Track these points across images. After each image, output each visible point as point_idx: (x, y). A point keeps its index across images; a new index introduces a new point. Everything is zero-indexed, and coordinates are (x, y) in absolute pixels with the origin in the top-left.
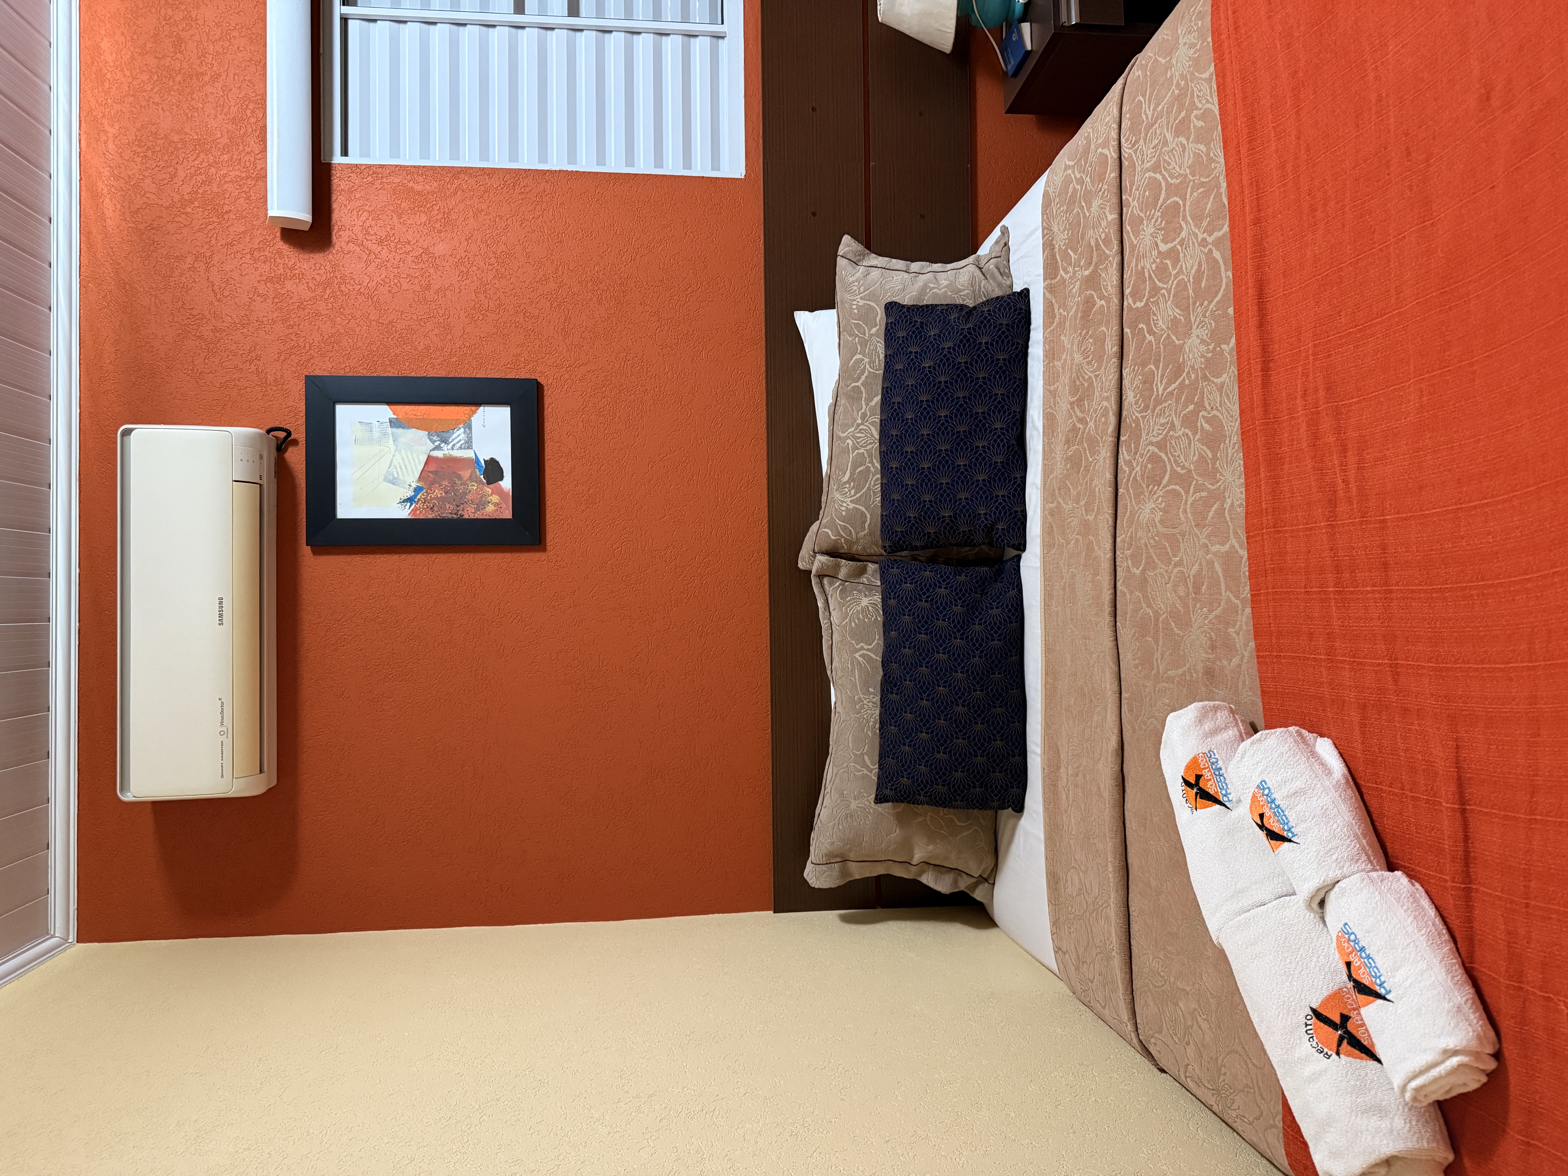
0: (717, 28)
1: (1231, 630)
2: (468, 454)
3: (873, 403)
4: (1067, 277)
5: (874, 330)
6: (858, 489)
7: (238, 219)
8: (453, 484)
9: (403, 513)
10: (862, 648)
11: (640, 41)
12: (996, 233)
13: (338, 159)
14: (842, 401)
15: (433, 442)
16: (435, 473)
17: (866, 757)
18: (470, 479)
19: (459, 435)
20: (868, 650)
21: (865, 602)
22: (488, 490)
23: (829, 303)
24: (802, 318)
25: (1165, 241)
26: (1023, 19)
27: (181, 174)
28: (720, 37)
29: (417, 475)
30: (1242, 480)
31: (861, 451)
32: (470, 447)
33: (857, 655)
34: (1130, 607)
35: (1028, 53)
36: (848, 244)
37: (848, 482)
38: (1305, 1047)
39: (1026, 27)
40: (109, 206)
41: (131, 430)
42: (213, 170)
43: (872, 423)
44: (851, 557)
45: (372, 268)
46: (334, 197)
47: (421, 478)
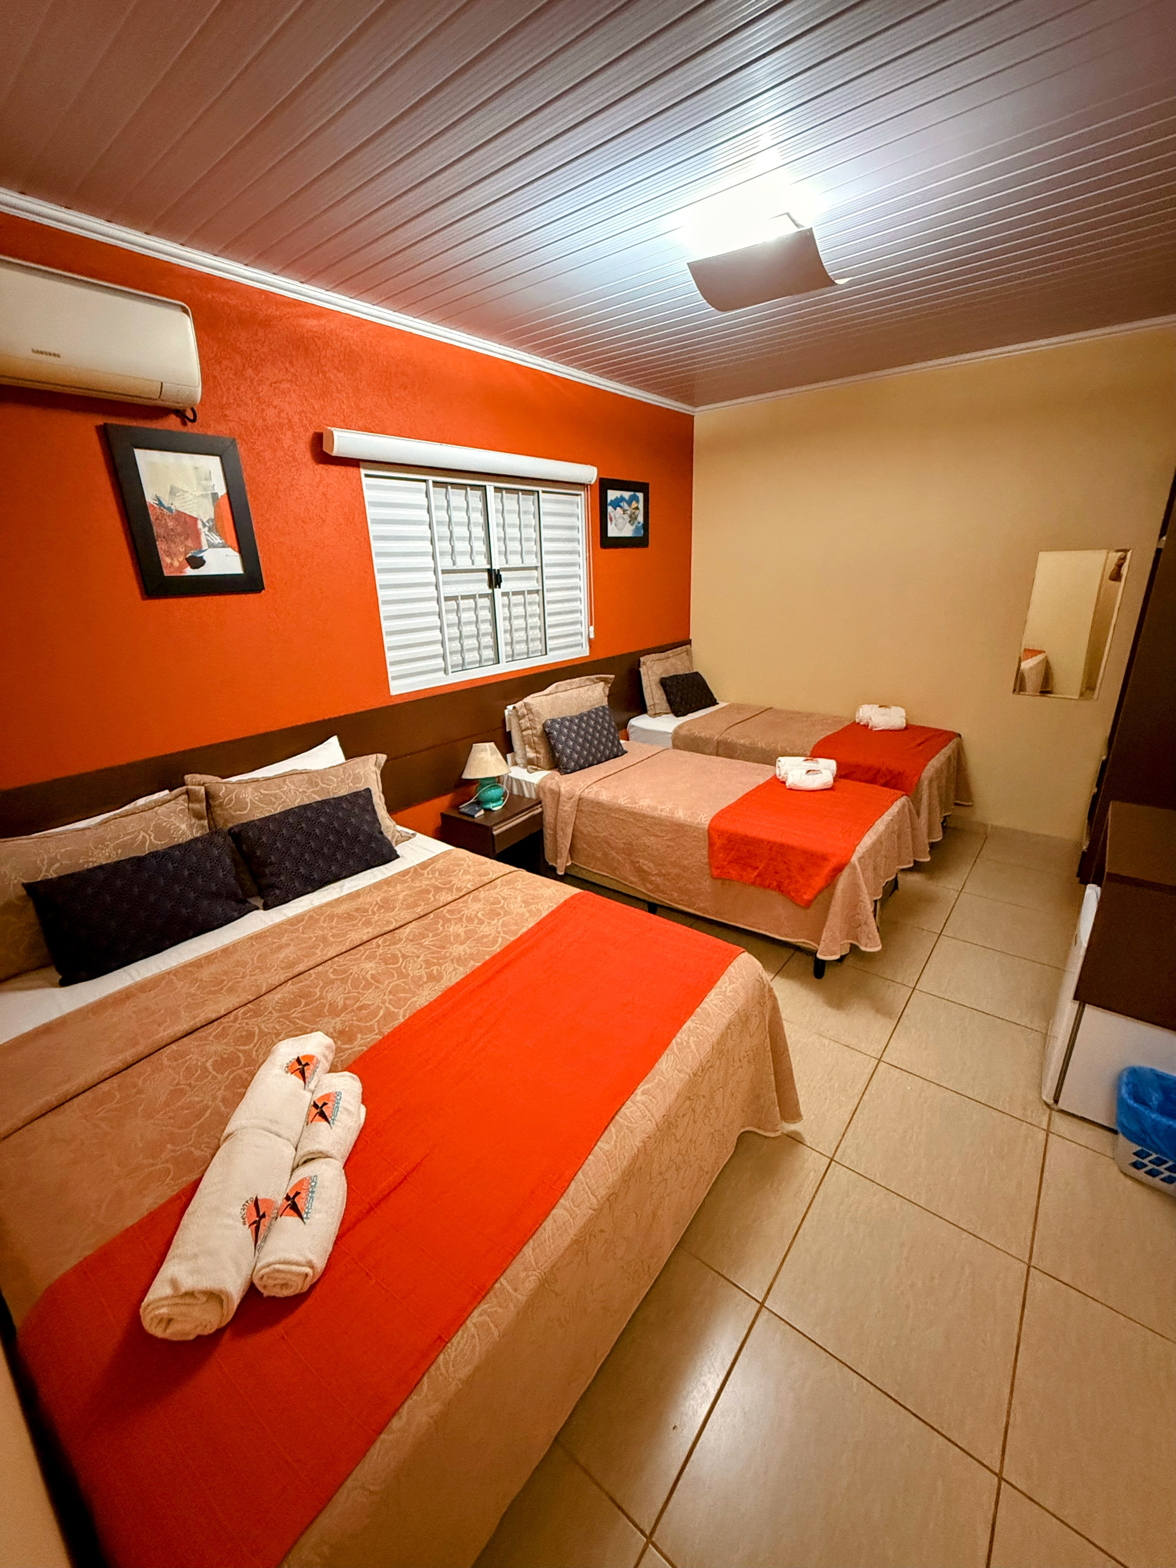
0: (450, 670)
1: (359, 1036)
2: (205, 546)
3: (314, 795)
4: (426, 875)
5: (351, 784)
6: (260, 801)
7: (321, 406)
8: (180, 535)
9: (149, 499)
10: (150, 836)
11: (437, 632)
12: (411, 832)
13: (363, 472)
14: (305, 776)
15: (208, 522)
16: (185, 522)
17: (58, 865)
18: (186, 546)
19: (217, 540)
20: (150, 840)
21: (183, 827)
22: (181, 559)
23: (348, 755)
24: (334, 741)
25: (483, 915)
26: (486, 810)
27: (340, 375)
28: (445, 671)
29: (181, 510)
30: (432, 1000)
31: (284, 797)
32: (209, 547)
33: (142, 833)
34: (308, 982)
35: (473, 817)
36: (383, 758)
37: (261, 794)
38: (237, 1211)
39: (482, 812)
40: (312, 323)
41: (188, 315)
42: (345, 395)
43: (302, 799)
44: (209, 807)
45: (308, 487)
46: (343, 468)
47: (178, 511)
